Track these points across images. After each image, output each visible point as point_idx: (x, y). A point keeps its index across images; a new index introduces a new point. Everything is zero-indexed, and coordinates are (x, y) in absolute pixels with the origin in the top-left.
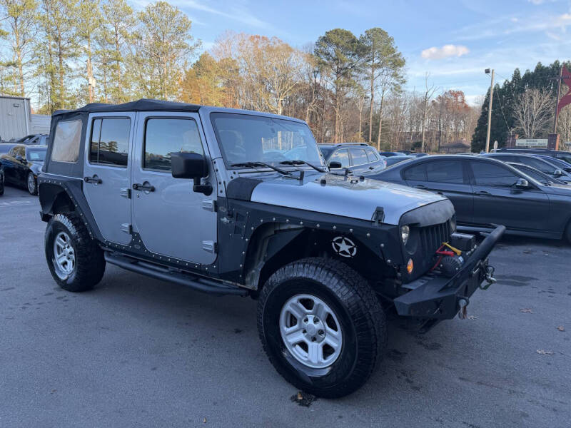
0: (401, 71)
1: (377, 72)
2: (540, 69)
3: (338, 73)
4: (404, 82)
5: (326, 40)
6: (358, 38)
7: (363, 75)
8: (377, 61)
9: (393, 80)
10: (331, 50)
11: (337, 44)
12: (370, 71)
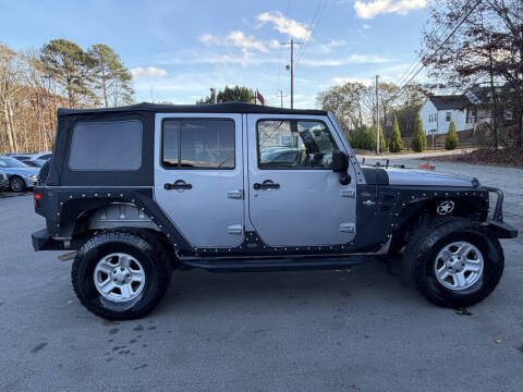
0: (129, 84)
1: (108, 83)
2: (228, 90)
3: (69, 80)
4: (133, 93)
5: (52, 48)
6: (85, 51)
7: (94, 85)
8: (106, 74)
9: (123, 90)
10: (58, 58)
11: (64, 54)
12: (101, 81)
